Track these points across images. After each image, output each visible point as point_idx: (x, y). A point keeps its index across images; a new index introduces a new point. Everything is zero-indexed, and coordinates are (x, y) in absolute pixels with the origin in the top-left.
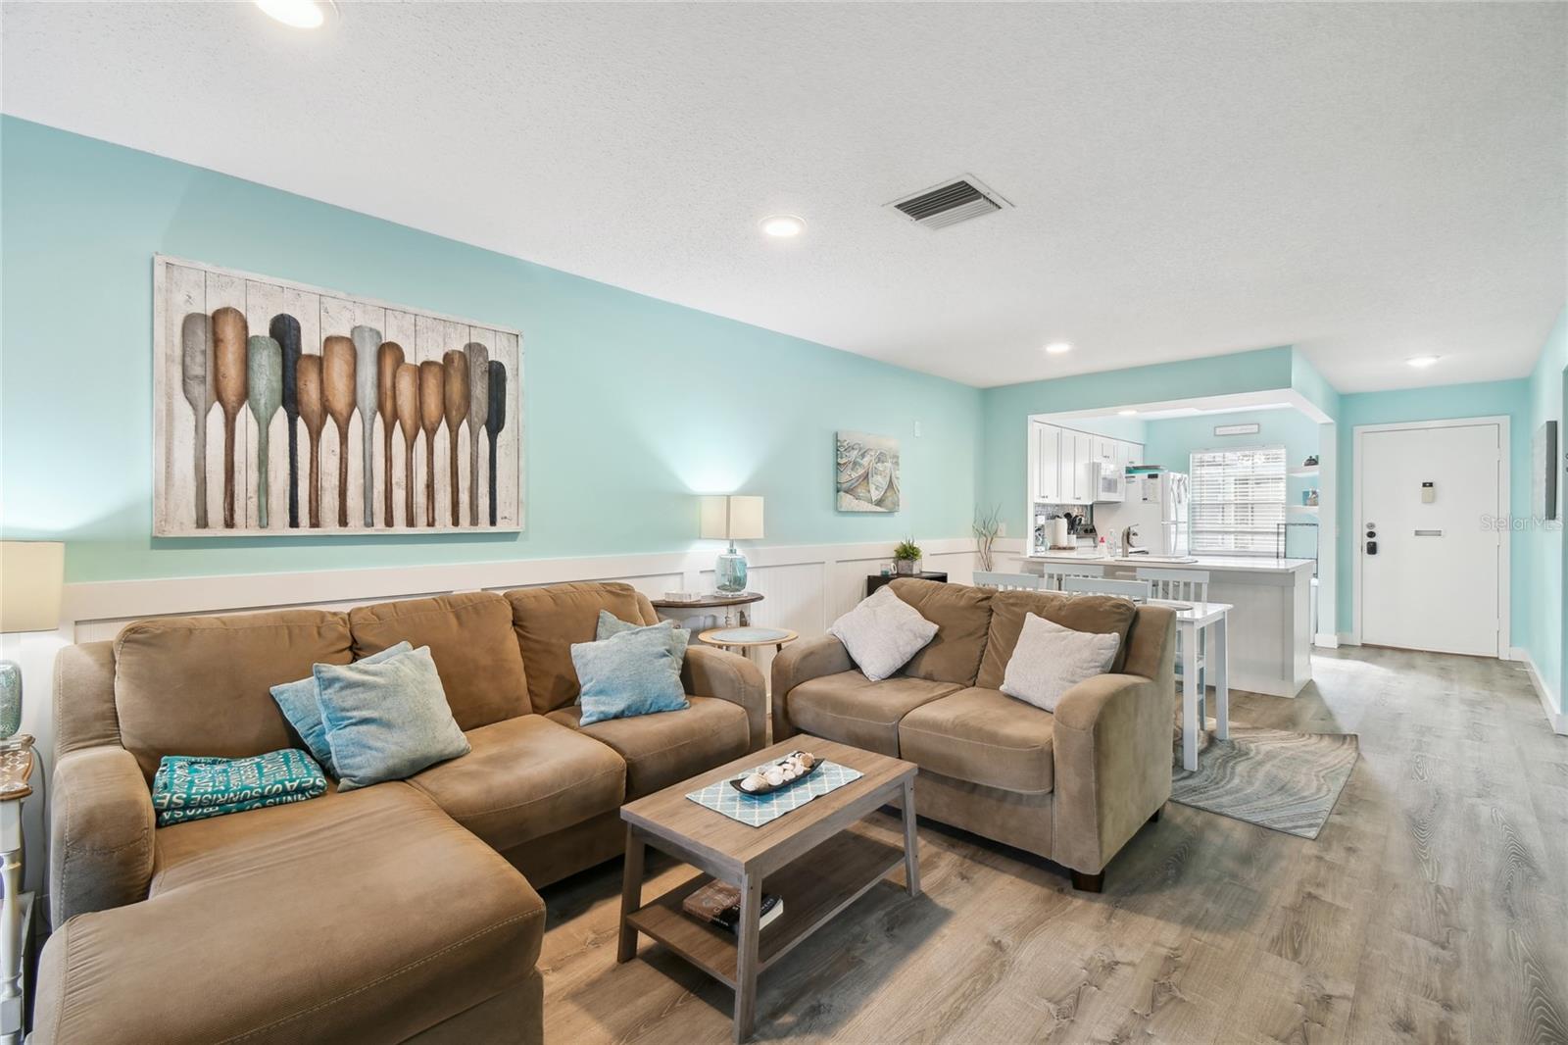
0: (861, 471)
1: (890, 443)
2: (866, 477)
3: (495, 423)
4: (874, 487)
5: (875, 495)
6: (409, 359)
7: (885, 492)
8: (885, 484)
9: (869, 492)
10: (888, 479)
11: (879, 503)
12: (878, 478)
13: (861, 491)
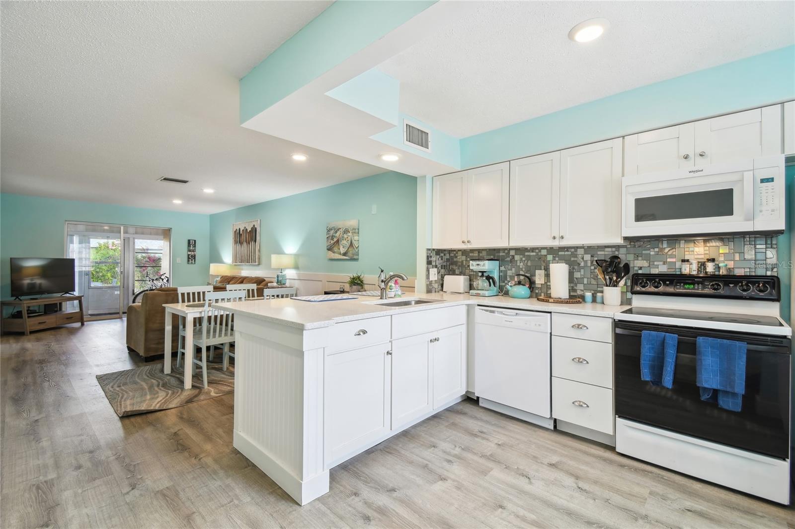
0: (335, 240)
1: (352, 223)
2: (338, 241)
3: (255, 241)
4: (342, 246)
5: (342, 250)
6: (248, 231)
7: (348, 248)
8: (348, 244)
9: (339, 249)
10: (349, 242)
11: (345, 254)
12: (345, 242)
13: (336, 249)
